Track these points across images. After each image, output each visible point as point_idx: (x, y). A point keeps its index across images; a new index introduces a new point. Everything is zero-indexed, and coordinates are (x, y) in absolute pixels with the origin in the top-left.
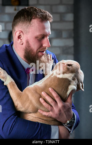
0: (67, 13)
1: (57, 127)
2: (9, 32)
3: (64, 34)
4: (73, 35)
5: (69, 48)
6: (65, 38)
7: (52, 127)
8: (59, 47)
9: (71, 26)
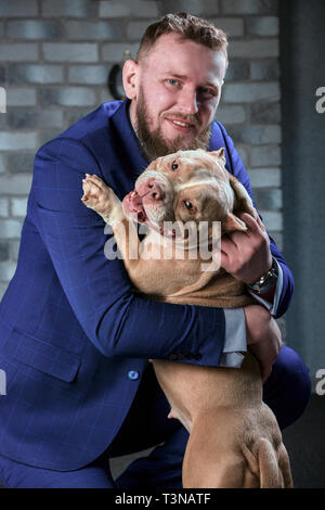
0: (262, 14)
1: (240, 312)
2: (110, 68)
3: (256, 71)
4: (278, 73)
5: (270, 106)
6: (257, 81)
7: (227, 313)
8: (243, 104)
9: (273, 50)
